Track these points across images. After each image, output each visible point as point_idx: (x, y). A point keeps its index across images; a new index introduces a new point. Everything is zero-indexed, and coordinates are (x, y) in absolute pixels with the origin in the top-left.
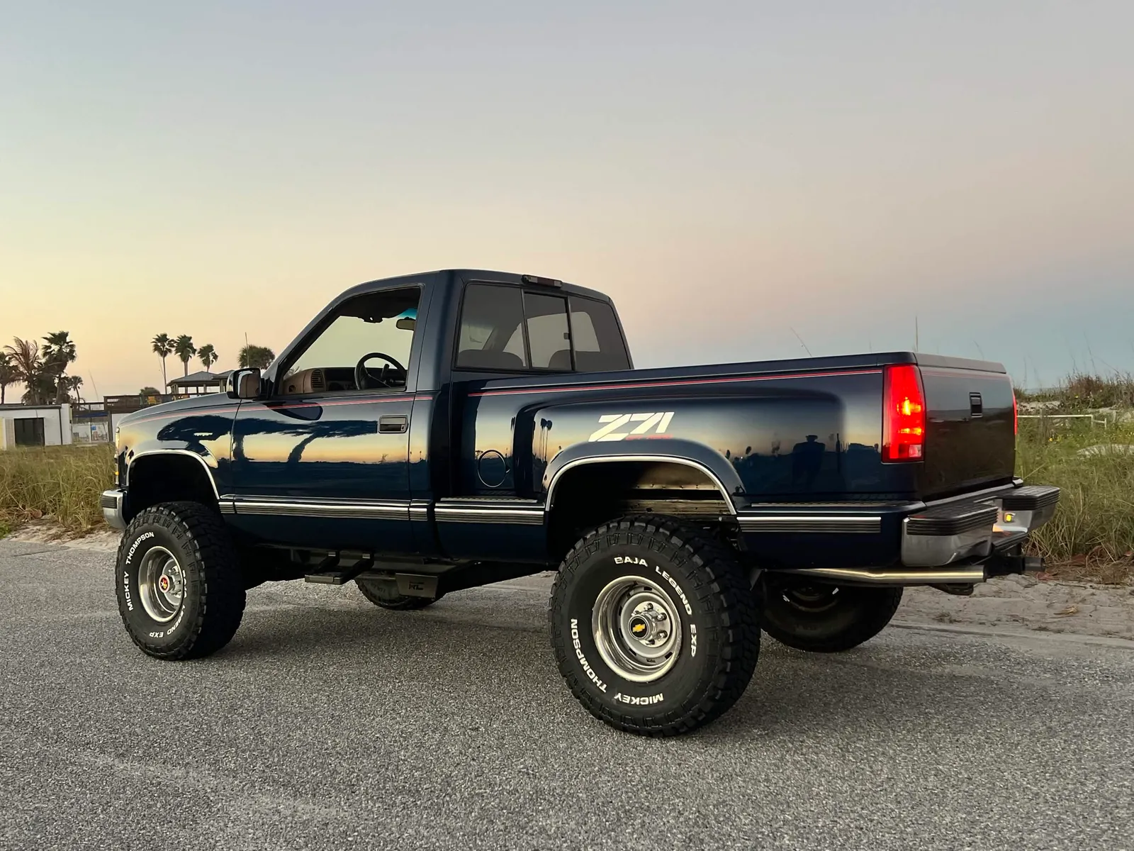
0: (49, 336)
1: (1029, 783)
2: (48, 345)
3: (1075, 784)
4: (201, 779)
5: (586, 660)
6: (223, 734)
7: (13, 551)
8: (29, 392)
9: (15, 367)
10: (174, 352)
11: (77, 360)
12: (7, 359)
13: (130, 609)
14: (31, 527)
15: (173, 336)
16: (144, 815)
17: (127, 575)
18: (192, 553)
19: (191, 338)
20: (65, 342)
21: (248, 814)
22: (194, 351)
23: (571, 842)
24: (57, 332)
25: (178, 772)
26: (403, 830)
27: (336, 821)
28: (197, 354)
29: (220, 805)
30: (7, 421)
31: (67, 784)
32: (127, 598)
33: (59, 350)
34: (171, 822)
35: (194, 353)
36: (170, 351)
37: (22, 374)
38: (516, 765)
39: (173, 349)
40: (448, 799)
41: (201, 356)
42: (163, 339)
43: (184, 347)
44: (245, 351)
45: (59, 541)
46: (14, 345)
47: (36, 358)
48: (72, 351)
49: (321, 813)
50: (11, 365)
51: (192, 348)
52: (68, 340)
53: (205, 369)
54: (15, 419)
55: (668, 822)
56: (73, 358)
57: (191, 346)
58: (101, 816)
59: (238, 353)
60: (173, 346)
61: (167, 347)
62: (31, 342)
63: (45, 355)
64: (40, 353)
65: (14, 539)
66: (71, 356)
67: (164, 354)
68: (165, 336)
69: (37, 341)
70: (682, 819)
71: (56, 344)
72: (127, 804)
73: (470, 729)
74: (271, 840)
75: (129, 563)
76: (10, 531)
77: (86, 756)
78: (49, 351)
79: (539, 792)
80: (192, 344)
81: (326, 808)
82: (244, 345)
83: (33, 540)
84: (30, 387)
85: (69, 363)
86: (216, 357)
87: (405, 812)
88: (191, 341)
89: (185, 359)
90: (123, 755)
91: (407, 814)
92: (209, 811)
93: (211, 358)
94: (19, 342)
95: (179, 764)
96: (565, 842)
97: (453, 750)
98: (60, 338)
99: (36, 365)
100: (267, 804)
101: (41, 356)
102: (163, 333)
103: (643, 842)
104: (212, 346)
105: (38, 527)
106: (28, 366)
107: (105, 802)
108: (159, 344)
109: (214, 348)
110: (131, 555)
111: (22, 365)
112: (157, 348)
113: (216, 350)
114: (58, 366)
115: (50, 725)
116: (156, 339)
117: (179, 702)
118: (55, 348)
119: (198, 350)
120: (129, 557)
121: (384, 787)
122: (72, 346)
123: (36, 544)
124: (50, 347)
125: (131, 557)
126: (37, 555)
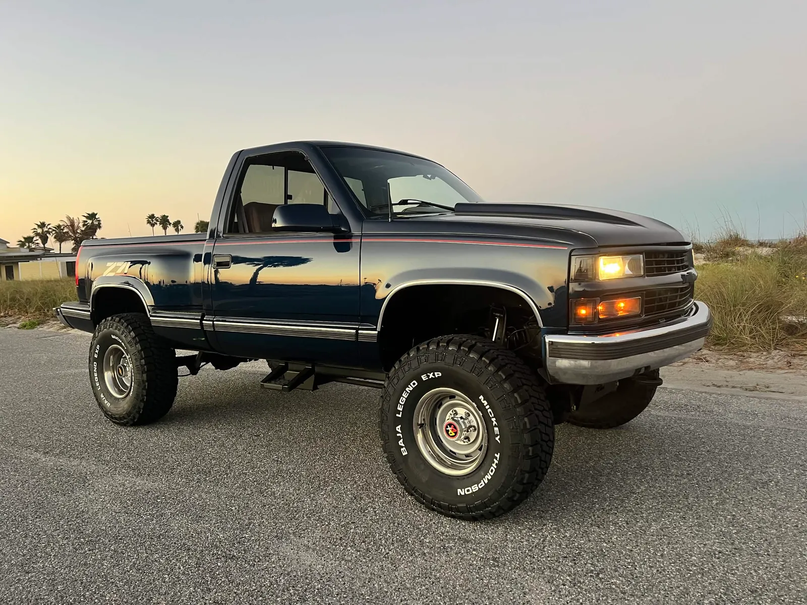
0: (86, 215)
1: (557, 463)
2: (85, 220)
3: (582, 463)
4: (87, 466)
6: (111, 439)
7: (37, 336)
8: (75, 246)
9: (67, 233)
10: (158, 224)
11: (102, 229)
12: (62, 228)
14: (51, 322)
15: (158, 215)
16: (44, 488)
19: (168, 216)
20: (95, 218)
21: (106, 486)
22: (170, 224)
23: (286, 500)
24: (90, 213)
25: (76, 462)
26: (192, 495)
27: (155, 490)
28: (171, 226)
29: (91, 481)
30: (62, 263)
31: (7, 470)
33: (92, 223)
34: (58, 492)
35: (170, 225)
36: (156, 224)
37: (71, 236)
38: (273, 456)
39: (158, 223)
40: (225, 476)
41: (174, 227)
42: (152, 217)
43: (164, 221)
44: (198, 224)
45: (65, 330)
46: (66, 220)
47: (78, 227)
48: (99, 224)
49: (149, 485)
50: (64, 231)
51: (169, 222)
52: (97, 218)
53: (176, 234)
54: (67, 262)
55: (347, 488)
56: (100, 227)
57: (168, 221)
58: (19, 489)
59: (194, 225)
60: (158, 221)
61: (155, 221)
62: (75, 218)
63: (84, 225)
64: (81, 225)
65: (41, 329)
66: (99, 226)
67: (153, 225)
68: (153, 215)
69: (80, 219)
70: (355, 486)
71: (90, 220)
72: (37, 482)
73: (255, 436)
74: (112, 501)
76: (39, 324)
77: (26, 454)
78: (86, 223)
79: (280, 471)
80: (168, 220)
81: (153, 482)
82: (197, 221)
83: (51, 329)
84: (75, 243)
85: (98, 230)
86: (182, 227)
87: (197, 484)
88: (168, 218)
89: (165, 228)
90: (47, 453)
91: (198, 485)
92: (83, 485)
93: (180, 228)
94: (69, 218)
95: (78, 457)
96: (283, 501)
97: (240, 448)
98: (92, 216)
99: (78, 231)
100: (120, 480)
101: (81, 226)
102: (152, 213)
103: (328, 500)
104: (180, 221)
105: (55, 322)
106: (74, 232)
107: (25, 480)
108: (150, 220)
109: (181, 222)
111: (71, 232)
112: (149, 222)
113: (182, 223)
114: (92, 232)
115: (13, 435)
116: (149, 217)
117: (94, 421)
118: (90, 222)
119: (172, 223)
121: (191, 470)
122: (99, 221)
123: (52, 331)
124: (87, 221)
126: (50, 338)
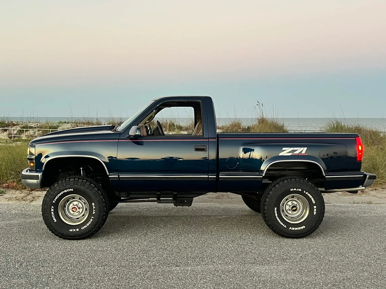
5: (279, 219)
13: (55, 221)
17: (53, 207)
18: (99, 196)
32: (53, 217)
75: (55, 202)
110: (56, 199)
120: (55, 200)
125: (56, 200)
